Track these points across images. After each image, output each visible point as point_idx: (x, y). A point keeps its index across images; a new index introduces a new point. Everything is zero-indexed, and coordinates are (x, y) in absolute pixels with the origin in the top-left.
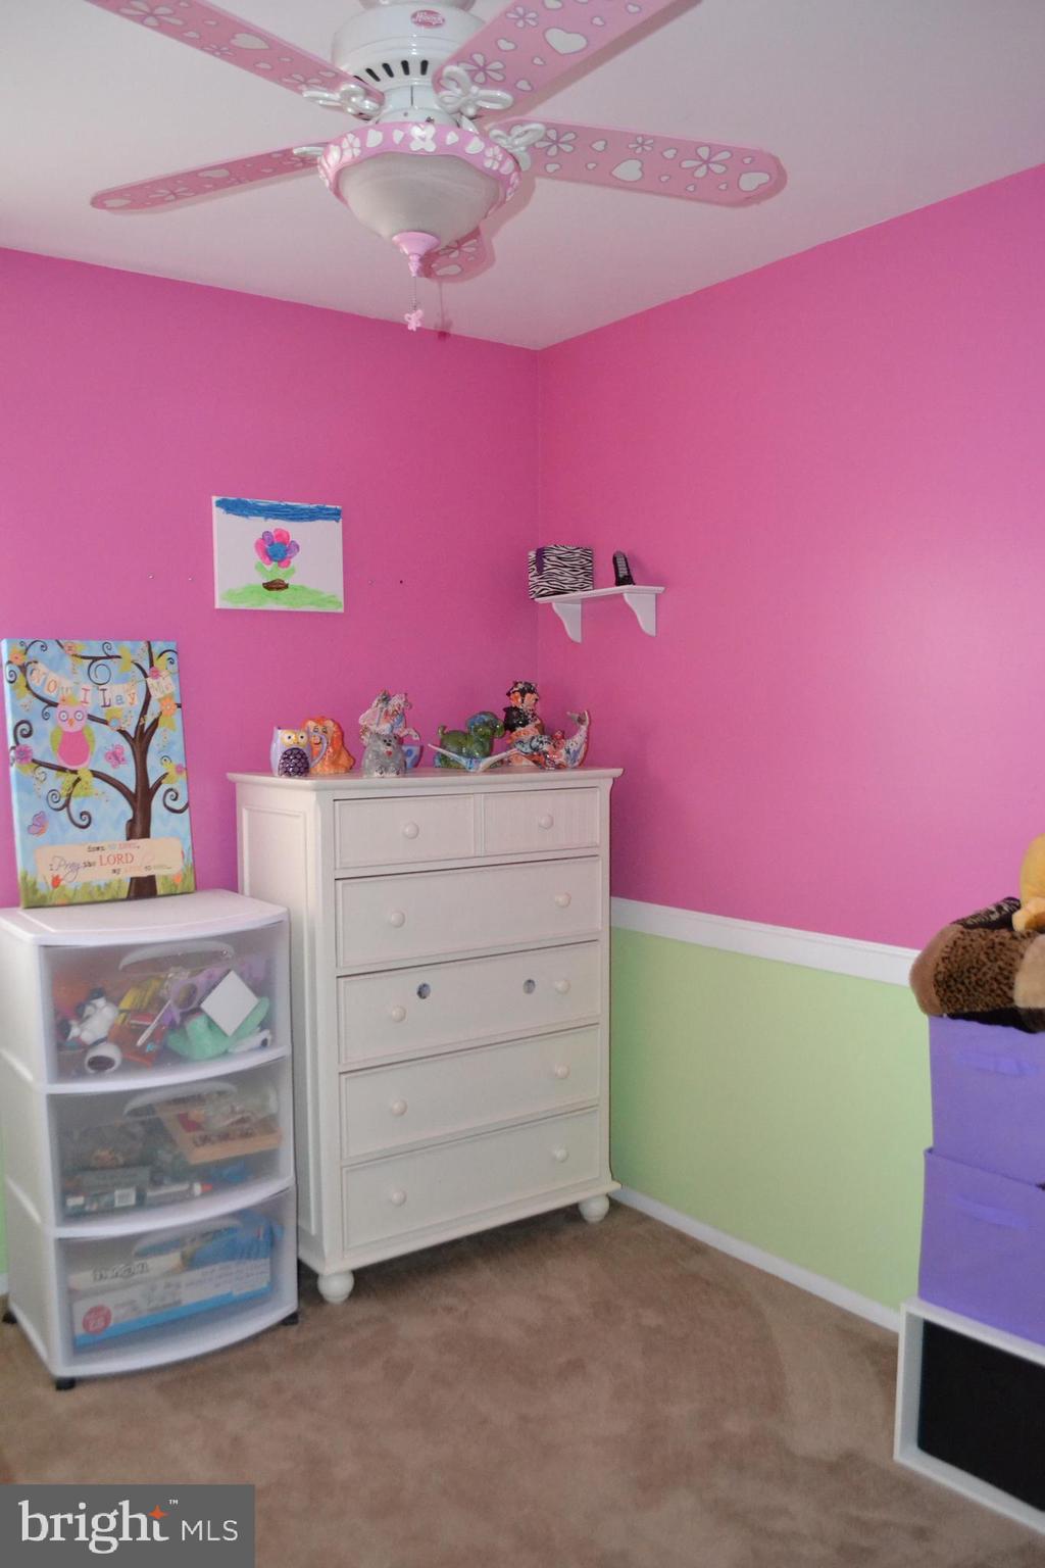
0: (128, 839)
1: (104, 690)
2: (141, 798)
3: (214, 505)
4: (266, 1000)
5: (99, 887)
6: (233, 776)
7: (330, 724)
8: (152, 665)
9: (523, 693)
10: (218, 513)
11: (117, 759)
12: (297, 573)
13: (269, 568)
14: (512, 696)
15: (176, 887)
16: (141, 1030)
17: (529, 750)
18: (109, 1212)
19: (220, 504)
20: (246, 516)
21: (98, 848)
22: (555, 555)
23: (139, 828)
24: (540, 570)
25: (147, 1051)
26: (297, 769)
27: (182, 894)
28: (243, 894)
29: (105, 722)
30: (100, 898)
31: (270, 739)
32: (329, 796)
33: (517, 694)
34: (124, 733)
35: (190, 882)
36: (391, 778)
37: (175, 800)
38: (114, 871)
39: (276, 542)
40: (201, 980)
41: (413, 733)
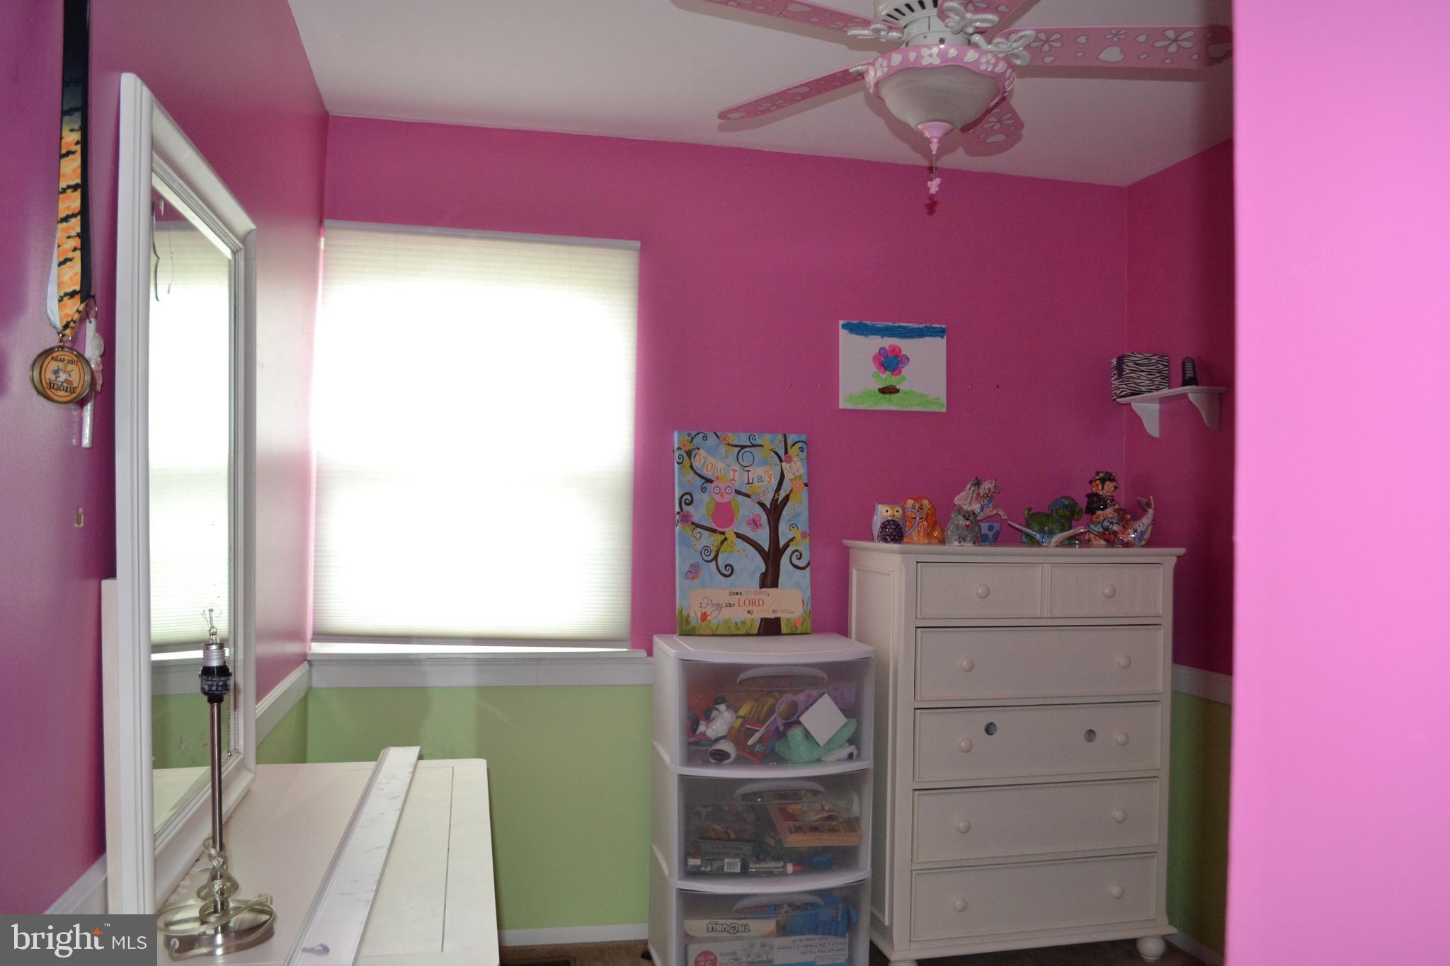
0: (761, 588)
1: (748, 471)
2: (772, 556)
3: (840, 327)
4: (854, 721)
5: (736, 624)
6: (847, 542)
7: (926, 502)
8: (786, 452)
9: (1103, 481)
10: (843, 334)
11: (756, 525)
12: (907, 380)
13: (884, 376)
14: (1094, 484)
15: (797, 628)
16: (752, 732)
17: (1101, 530)
18: (719, 875)
19: (844, 326)
20: (866, 335)
21: (737, 594)
22: (1132, 361)
23: (770, 579)
24: (1120, 375)
25: (756, 750)
26: (892, 537)
27: (801, 634)
28: (851, 638)
29: (748, 496)
30: (737, 633)
31: (872, 511)
32: (914, 558)
33: (1098, 482)
34: (762, 505)
35: (808, 625)
36: (968, 546)
37: (799, 559)
38: (749, 612)
39: (889, 355)
40: (801, 698)
41: (1001, 513)
